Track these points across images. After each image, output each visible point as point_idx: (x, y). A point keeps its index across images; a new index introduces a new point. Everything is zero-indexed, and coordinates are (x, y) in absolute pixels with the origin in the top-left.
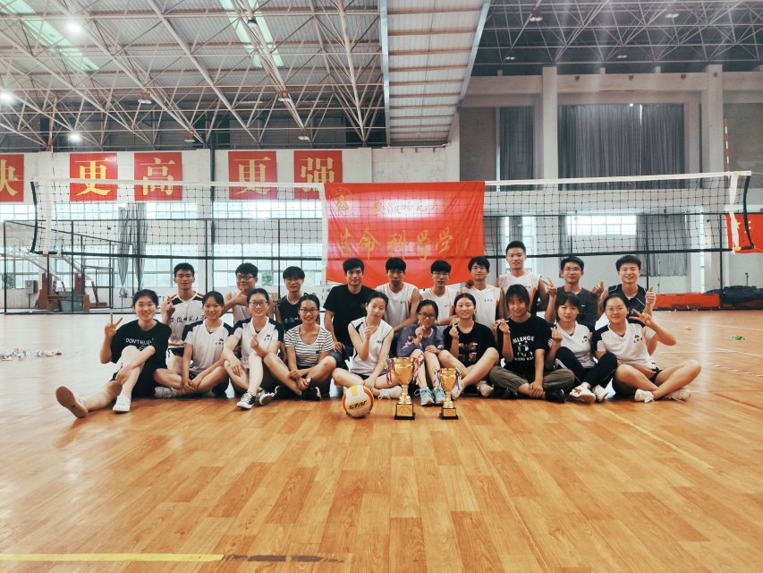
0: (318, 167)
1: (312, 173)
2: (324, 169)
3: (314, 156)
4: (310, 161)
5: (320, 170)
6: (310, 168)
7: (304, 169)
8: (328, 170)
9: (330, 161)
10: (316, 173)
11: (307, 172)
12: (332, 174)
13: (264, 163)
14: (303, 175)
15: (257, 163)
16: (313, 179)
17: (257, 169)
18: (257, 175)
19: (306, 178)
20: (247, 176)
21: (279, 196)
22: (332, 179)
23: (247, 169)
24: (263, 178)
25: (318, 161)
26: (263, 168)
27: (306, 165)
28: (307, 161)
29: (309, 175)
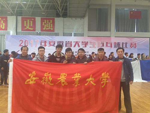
1: (46, 24)
2: (49, 23)
3: (47, 19)
4: (45, 21)
5: (48, 23)
6: (45, 23)
7: (43, 23)
8: (50, 24)
9: (51, 21)
10: (47, 24)
12: (52, 25)
13: (32, 21)
14: (43, 25)
15: (30, 21)
16: (46, 26)
17: (30, 22)
18: (30, 24)
19: (44, 26)
20: (27, 24)
21: (36, 30)
22: (52, 26)
23: (27, 22)
24: (31, 25)
25: (48, 21)
26: (31, 22)
27: (44, 22)
28: (44, 21)
29: (45, 25)
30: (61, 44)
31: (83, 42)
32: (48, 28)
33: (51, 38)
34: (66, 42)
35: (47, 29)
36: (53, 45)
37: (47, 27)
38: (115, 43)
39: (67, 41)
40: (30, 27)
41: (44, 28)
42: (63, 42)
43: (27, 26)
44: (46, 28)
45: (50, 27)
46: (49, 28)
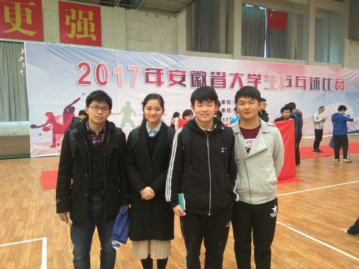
0: (81, 17)
1: (75, 21)
2: (86, 20)
3: (77, 8)
4: (73, 12)
5: (82, 21)
6: (74, 18)
7: (68, 18)
8: (89, 22)
9: (91, 14)
10: (79, 23)
11: (71, 21)
12: (93, 25)
13: (31, 7)
14: (67, 23)
15: (22, 7)
16: (76, 27)
17: (23, 12)
18: (24, 18)
19: (70, 26)
20: (13, 16)
21: (45, 38)
22: (93, 30)
23: (12, 11)
24: (29, 21)
25: (81, 13)
26: (29, 12)
27: (70, 14)
28: (71, 12)
29: (73, 25)
30: (201, 78)
31: (249, 75)
32: (82, 33)
33: (175, 62)
34: (213, 73)
35: (79, 36)
36: (180, 83)
37: (80, 30)
38: (311, 78)
39: (216, 71)
40: (24, 25)
41: (70, 32)
42: (206, 73)
43: (14, 22)
44: (77, 32)
45: (89, 33)
46: (86, 35)
